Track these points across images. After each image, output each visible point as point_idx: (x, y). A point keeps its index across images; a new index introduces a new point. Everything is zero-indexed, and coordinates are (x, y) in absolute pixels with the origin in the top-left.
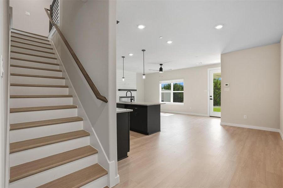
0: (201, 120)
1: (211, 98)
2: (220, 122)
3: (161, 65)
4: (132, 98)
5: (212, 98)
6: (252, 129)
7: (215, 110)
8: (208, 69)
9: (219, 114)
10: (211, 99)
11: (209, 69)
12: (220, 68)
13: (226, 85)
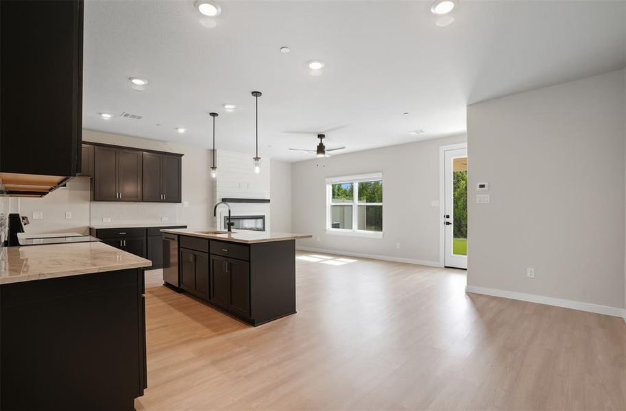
0: (420, 277)
1: (447, 220)
2: (466, 284)
3: (321, 136)
4: (231, 221)
5: (451, 220)
6: (549, 307)
7: (457, 251)
8: (441, 147)
9: (462, 261)
10: (448, 223)
11: (442, 149)
12: (466, 145)
13: (482, 186)
